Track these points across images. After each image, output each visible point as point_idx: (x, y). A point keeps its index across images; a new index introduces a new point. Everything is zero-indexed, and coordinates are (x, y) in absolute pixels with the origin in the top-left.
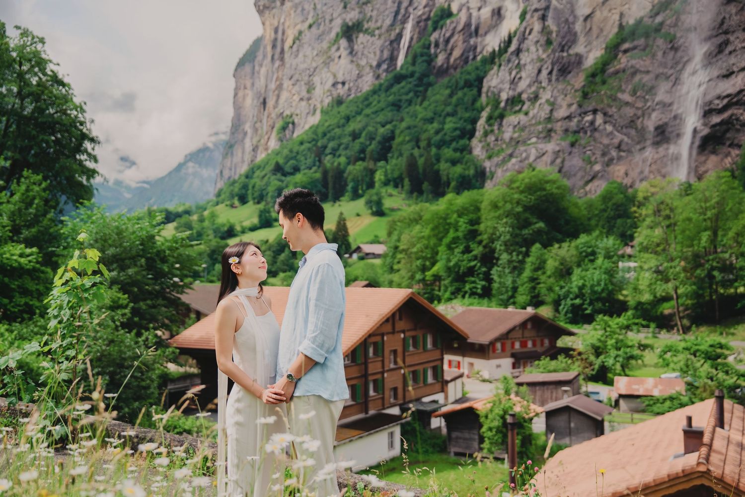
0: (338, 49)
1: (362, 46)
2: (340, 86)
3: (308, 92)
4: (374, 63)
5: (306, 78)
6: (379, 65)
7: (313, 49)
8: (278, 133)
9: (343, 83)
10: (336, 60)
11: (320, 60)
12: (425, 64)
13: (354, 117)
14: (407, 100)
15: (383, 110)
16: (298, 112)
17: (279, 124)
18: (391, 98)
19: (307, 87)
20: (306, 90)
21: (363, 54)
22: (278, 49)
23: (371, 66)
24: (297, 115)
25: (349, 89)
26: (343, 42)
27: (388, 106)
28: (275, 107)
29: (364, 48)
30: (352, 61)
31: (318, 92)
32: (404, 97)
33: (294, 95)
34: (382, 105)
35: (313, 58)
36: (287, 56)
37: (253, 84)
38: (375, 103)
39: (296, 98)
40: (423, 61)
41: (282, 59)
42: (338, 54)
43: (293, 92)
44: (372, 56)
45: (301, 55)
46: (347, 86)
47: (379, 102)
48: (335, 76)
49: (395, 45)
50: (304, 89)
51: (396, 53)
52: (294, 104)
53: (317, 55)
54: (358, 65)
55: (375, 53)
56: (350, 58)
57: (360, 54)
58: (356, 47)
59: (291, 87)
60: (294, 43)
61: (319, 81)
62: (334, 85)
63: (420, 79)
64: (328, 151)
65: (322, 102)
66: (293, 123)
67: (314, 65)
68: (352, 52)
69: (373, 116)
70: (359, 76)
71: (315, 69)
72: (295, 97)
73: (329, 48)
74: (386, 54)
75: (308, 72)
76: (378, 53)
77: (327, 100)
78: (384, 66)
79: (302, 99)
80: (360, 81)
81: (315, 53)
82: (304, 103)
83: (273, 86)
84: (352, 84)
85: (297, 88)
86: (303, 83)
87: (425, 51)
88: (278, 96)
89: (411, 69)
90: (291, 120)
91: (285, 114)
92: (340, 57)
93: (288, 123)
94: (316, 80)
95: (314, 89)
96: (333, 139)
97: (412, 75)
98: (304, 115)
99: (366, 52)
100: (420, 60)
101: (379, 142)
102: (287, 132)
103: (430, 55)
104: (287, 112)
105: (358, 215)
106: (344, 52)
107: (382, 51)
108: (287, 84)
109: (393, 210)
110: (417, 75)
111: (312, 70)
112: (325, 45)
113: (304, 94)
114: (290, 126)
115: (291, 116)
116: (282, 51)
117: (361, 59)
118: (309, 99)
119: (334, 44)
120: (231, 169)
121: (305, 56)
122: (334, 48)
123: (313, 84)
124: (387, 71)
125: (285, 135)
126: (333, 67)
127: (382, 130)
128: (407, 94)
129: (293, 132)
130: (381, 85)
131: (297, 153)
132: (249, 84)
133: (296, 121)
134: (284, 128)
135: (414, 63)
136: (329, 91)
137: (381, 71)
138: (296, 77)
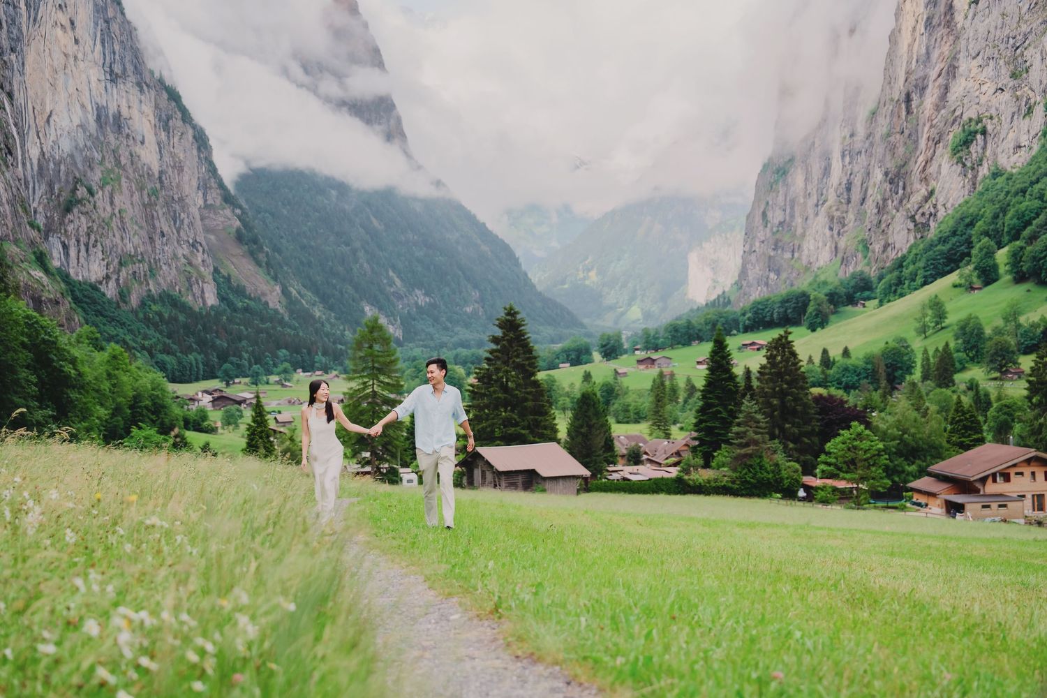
3: (1014, 76)
5: (1009, 53)
8: (955, 151)
11: (1037, 19)
16: (993, 112)
17: (954, 135)
19: (1012, 67)
20: (1009, 73)
24: (991, 118)
28: (938, 108)
31: (1037, 75)
33: (983, 83)
35: (1021, 18)
36: (959, 18)
39: (989, 88)
41: (949, 23)
43: (982, 77)
45: (996, 13)
50: (1005, 72)
52: (983, 99)
53: (1029, 10)
59: (975, 71)
61: (1038, 57)
65: (1044, 91)
66: (984, 132)
67: (1024, 28)
71: (1027, 36)
72: (984, 88)
75: (1011, 41)
79: (1000, 90)
81: (1025, 7)
82: (1006, 97)
83: (930, 71)
85: (989, 71)
86: (1002, 62)
88: (947, 88)
90: (979, 127)
91: (965, 117)
93: (973, 133)
94: (1031, 53)
95: (1027, 70)
98: (1006, 118)
102: (973, 148)
104: (971, 113)
108: (964, 65)
111: (1020, 37)
113: (1005, 80)
114: (979, 136)
115: (979, 121)
116: (950, 11)
118: (1015, 89)
121: (1004, 15)
123: (1025, 62)
125: (969, 154)
129: (984, 148)
133: (989, 128)
134: (966, 143)
138: (989, 52)
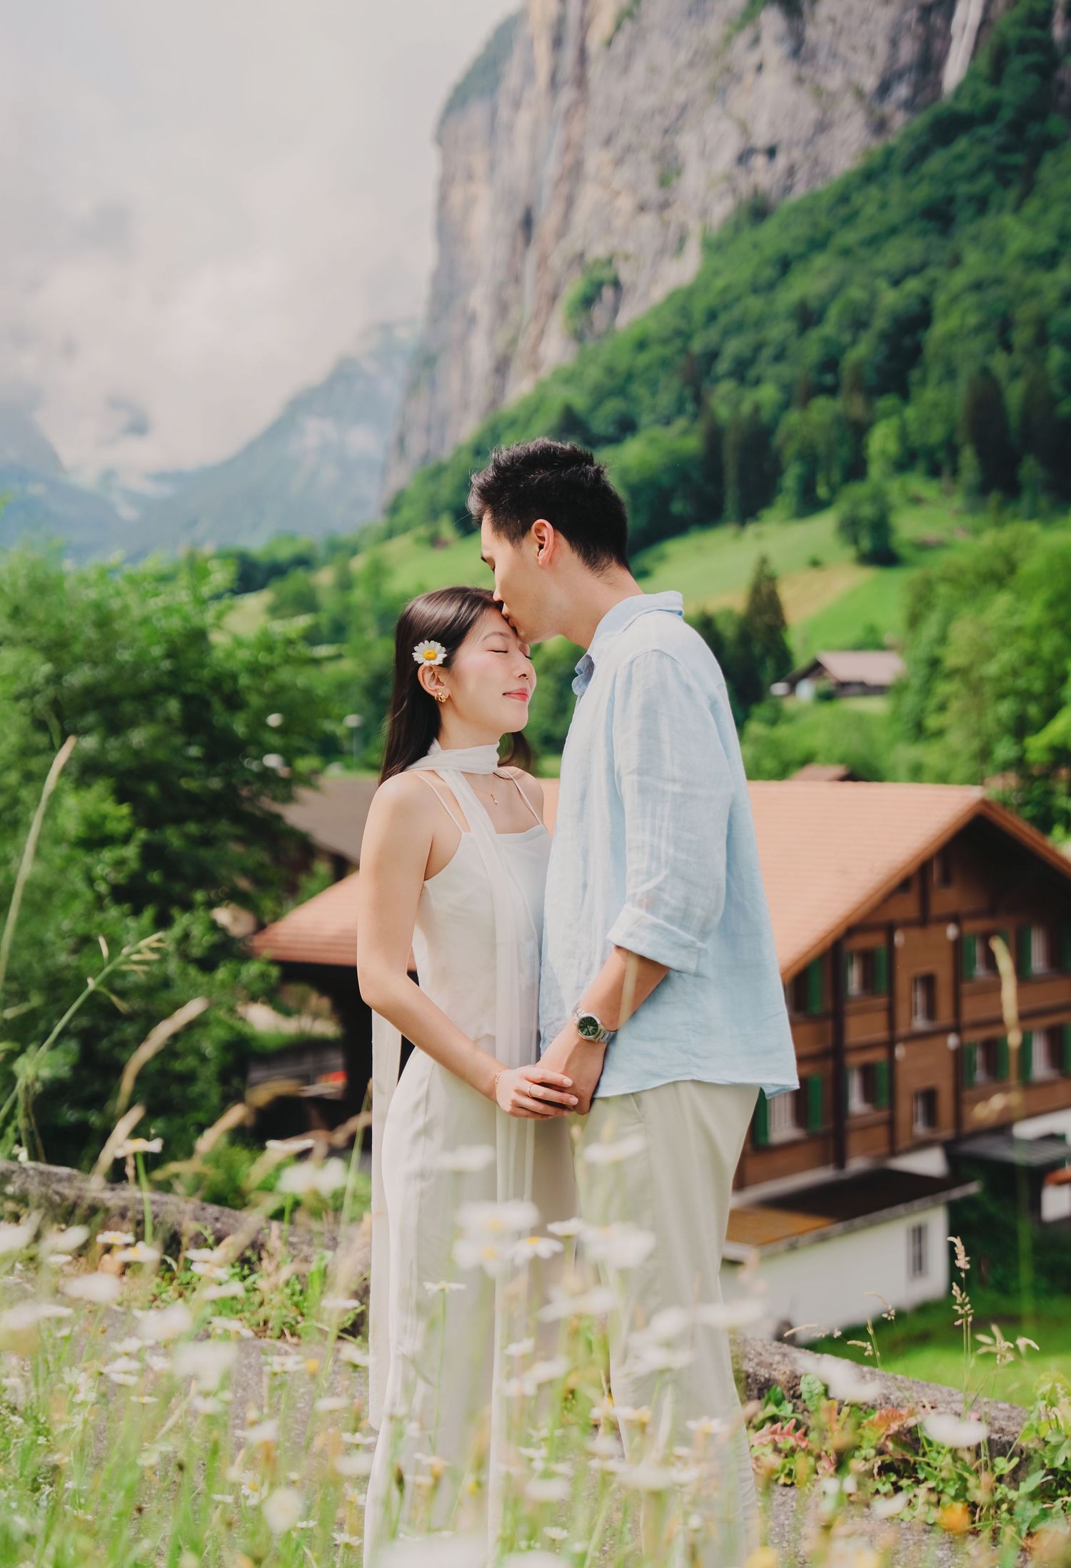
0: (756, 41)
1: (829, 29)
2: (759, 161)
3: (662, 182)
4: (870, 83)
5: (655, 141)
6: (884, 89)
7: (677, 44)
8: (571, 316)
9: (771, 152)
10: (749, 77)
11: (698, 81)
12: (1033, 78)
13: (803, 257)
14: (970, 199)
15: (893, 231)
16: (630, 247)
17: (574, 288)
18: (922, 193)
19: (659, 166)
20: (655, 178)
21: (834, 55)
22: (569, 55)
23: (860, 94)
25: (791, 171)
26: (772, 21)
27: (909, 220)
28: (560, 236)
29: (839, 34)
30: (799, 80)
31: (693, 181)
32: (963, 189)
33: (618, 194)
34: (895, 214)
35: (677, 75)
36: (595, 72)
37: (492, 166)
38: (870, 209)
39: (625, 203)
40: (1030, 68)
41: (581, 82)
42: (753, 59)
43: (617, 184)
44: (861, 58)
45: (639, 67)
46: (781, 161)
47: (883, 206)
48: (744, 128)
49: (937, 20)
50: (649, 175)
51: (938, 45)
52: (618, 223)
53: (691, 64)
54: (818, 92)
55: (872, 51)
56: (791, 69)
57: (822, 56)
58: (811, 33)
59: (608, 169)
60: (618, 27)
61: (695, 148)
62: (744, 157)
63: (1017, 127)
64: (723, 366)
65: (704, 213)
66: (616, 284)
67: (680, 96)
68: (799, 50)
69: (863, 253)
70: (822, 127)
71: (683, 109)
72: (620, 202)
73: (728, 40)
74: (908, 51)
75: (660, 118)
76: (882, 47)
77: (722, 209)
78: (902, 91)
79: (642, 208)
80: (822, 141)
81: (683, 57)
82: (648, 220)
83: (551, 169)
84: (797, 154)
85: (626, 173)
86: (644, 156)
87: (1036, 33)
88: (570, 202)
89: (987, 94)
90: (606, 274)
91: (589, 258)
92: (760, 68)
93: (598, 286)
94: (687, 143)
95: (679, 173)
96: (738, 328)
97: (990, 113)
98: (648, 256)
99: (842, 48)
100: (1016, 64)
101: (884, 337)
102: (597, 311)
103: (1046, 46)
104: (598, 251)
105: (815, 564)
106: (773, 50)
107: (894, 43)
108: (596, 160)
109: (924, 546)
110: (1006, 114)
111: (673, 113)
112: (714, 30)
113: (650, 190)
114: (608, 293)
115: (610, 262)
116: (583, 57)
117: (826, 70)
118: (665, 205)
119: (740, 27)
120: (428, 430)
121: (653, 70)
122: (742, 41)
123: (676, 158)
124: (910, 105)
125: (591, 324)
126: (740, 102)
127: (891, 299)
128: (972, 176)
129: (615, 311)
130: (889, 153)
131: (630, 377)
132: (479, 163)
133: (625, 275)
134: (588, 301)
135: (996, 75)
136: (729, 178)
137: (889, 107)
138: (625, 137)
